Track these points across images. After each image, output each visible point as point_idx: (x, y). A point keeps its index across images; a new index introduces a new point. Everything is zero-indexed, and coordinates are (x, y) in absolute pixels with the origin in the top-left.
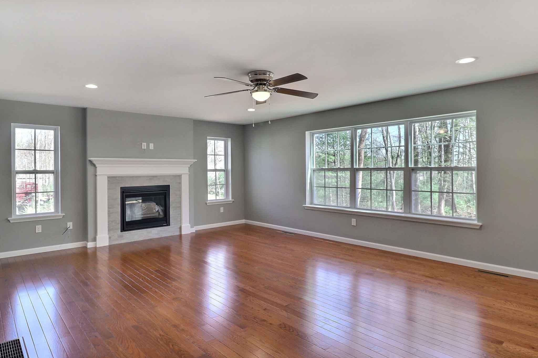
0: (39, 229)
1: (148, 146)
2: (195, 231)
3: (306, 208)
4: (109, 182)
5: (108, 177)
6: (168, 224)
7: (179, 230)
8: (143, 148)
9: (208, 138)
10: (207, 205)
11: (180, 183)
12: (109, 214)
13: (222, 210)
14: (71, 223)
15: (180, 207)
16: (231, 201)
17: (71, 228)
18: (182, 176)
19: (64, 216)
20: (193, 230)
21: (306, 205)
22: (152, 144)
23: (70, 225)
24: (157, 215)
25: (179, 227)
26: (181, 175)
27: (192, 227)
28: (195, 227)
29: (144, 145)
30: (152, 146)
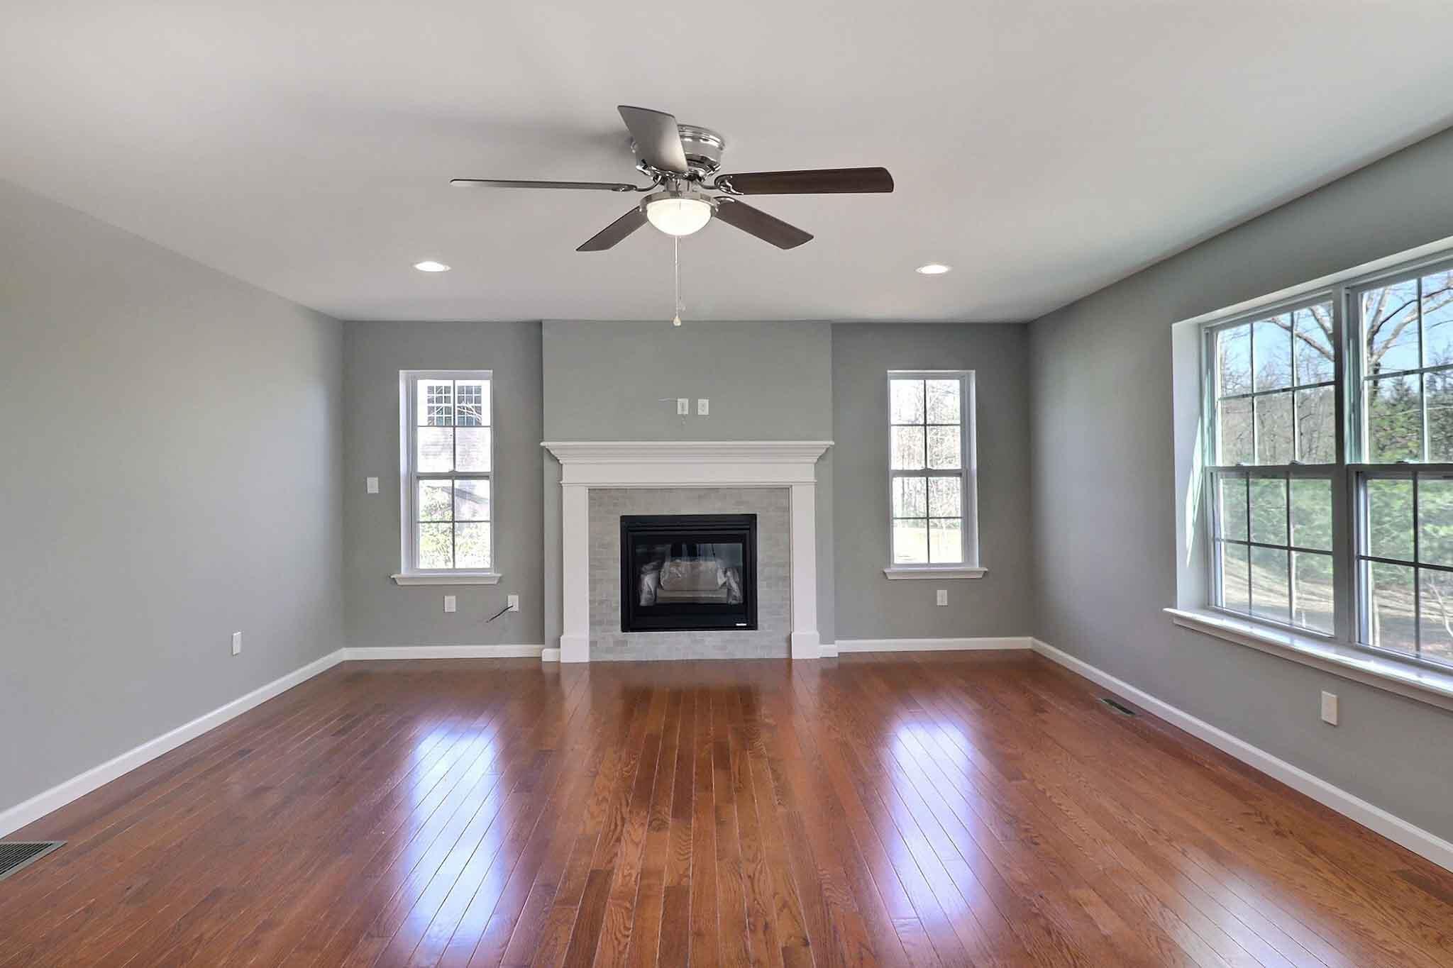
0: (451, 603)
1: (694, 406)
2: (837, 655)
3: (1176, 622)
4: (591, 501)
5: (589, 489)
6: (752, 626)
7: (785, 645)
8: (679, 412)
9: (889, 375)
10: (887, 578)
11: (787, 510)
12: (593, 582)
13: (942, 597)
14: (516, 597)
15: (787, 580)
16: (978, 572)
17: (516, 608)
18: (793, 487)
19: (500, 580)
20: (833, 650)
21: (1176, 608)
22: (706, 402)
23: (514, 601)
24: (722, 596)
25: (785, 635)
26: (791, 486)
27: (823, 641)
28: (837, 642)
29: (683, 405)
30: (704, 407)
